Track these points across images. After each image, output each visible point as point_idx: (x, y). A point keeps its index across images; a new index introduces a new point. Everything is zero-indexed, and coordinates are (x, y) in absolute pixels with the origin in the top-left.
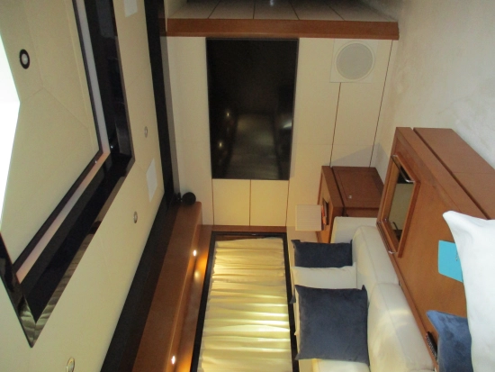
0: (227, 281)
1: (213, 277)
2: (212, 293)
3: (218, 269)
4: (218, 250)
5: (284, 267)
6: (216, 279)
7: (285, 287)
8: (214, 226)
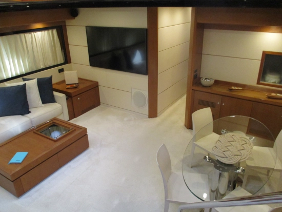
0: (32, 41)
1: (33, 33)
2: (22, 35)
3: (38, 34)
4: (50, 31)
5: (47, 66)
6: (32, 35)
7: (35, 69)
8: (65, 26)
